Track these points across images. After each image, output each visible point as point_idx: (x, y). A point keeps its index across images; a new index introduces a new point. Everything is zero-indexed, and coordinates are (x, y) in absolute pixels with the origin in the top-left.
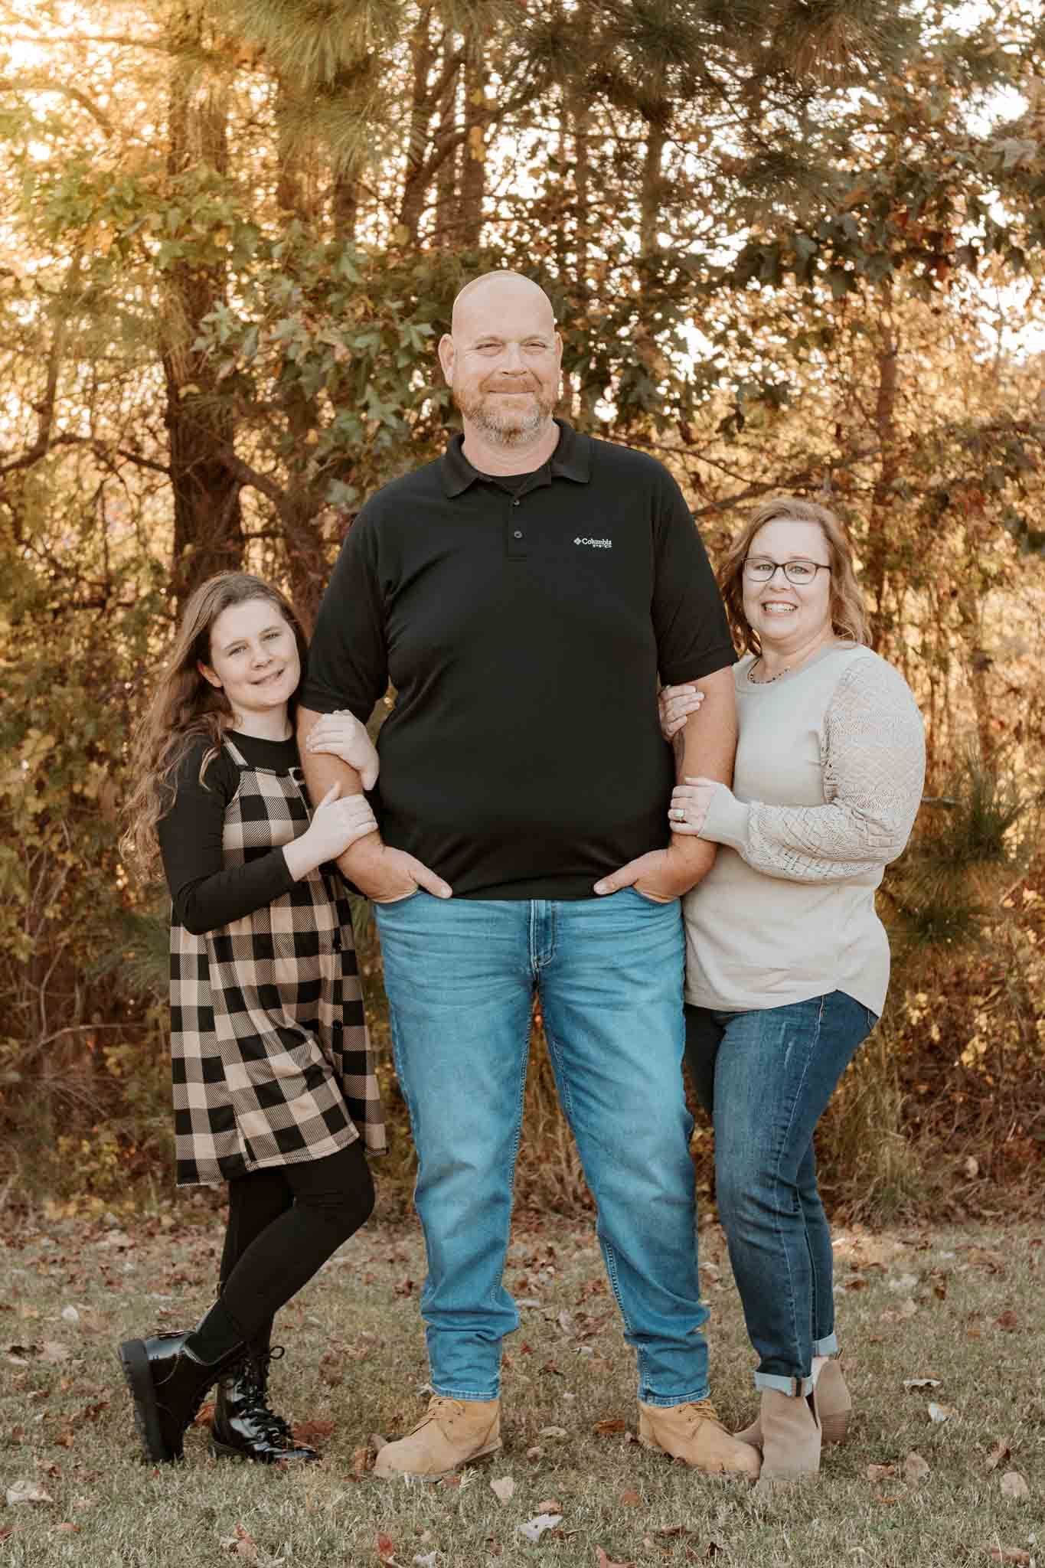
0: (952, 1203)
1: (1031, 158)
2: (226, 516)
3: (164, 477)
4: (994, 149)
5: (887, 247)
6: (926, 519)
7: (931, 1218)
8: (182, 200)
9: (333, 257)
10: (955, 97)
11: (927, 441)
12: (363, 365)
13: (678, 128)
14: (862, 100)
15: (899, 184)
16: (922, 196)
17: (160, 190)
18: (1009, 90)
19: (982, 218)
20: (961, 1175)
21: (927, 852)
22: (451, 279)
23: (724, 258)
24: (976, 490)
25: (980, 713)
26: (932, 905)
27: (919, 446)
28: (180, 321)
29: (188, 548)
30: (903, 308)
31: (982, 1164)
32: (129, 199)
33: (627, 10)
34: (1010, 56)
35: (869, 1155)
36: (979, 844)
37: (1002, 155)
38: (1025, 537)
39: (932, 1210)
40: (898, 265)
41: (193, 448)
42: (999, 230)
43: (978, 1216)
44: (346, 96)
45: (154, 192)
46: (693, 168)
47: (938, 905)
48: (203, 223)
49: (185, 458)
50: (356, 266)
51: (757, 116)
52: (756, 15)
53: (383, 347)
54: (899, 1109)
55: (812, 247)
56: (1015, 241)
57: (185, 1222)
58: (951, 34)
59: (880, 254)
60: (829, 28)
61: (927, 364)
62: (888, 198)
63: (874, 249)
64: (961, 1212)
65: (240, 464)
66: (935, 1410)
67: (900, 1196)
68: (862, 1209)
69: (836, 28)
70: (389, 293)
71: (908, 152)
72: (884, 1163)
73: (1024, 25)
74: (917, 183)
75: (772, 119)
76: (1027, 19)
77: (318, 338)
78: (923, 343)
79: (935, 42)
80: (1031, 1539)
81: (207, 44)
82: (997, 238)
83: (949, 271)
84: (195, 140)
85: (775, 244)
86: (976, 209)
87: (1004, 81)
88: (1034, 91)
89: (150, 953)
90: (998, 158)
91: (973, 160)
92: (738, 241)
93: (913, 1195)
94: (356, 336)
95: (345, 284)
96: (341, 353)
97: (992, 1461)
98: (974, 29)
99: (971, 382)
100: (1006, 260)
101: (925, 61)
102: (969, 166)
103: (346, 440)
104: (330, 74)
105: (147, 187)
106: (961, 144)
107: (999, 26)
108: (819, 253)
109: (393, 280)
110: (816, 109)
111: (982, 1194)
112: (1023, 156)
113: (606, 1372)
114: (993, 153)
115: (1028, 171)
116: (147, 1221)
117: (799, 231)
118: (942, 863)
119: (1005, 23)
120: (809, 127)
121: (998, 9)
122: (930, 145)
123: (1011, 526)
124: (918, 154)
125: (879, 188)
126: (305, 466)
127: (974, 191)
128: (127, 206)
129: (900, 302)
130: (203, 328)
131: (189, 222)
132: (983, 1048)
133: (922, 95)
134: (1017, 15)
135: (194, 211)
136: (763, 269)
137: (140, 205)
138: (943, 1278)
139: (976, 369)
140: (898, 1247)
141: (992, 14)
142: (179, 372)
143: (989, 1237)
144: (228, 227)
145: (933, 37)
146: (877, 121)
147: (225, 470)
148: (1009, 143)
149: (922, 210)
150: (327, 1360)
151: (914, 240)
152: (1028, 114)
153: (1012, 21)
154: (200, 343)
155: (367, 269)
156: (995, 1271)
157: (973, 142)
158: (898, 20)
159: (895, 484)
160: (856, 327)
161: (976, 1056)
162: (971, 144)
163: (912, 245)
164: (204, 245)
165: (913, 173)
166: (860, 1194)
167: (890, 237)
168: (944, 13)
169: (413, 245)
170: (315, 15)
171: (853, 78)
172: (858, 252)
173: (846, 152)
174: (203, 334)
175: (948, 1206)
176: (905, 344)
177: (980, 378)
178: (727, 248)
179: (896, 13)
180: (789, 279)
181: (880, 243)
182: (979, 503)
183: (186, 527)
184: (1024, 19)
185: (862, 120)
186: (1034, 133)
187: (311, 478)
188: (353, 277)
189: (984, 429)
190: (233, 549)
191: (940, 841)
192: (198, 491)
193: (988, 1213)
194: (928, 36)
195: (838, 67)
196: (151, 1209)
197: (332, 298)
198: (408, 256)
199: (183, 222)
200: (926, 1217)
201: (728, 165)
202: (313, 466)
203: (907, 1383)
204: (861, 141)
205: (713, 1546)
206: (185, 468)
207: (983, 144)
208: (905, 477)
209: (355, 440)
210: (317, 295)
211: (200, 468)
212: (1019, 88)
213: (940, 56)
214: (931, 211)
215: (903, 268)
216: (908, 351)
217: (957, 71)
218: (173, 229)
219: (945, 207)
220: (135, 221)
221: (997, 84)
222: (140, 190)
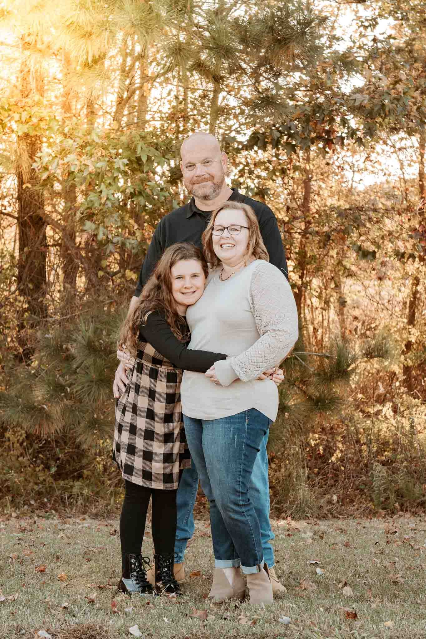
0: (326, 512)
1: (366, 102)
2: (41, 237)
3: (16, 221)
4: (351, 98)
5: (308, 136)
6: (322, 244)
7: (318, 518)
8: (27, 108)
9: (89, 133)
10: (337, 77)
11: (323, 214)
12: (100, 176)
13: (227, 86)
14: (300, 77)
15: (314, 111)
16: (323, 116)
17: (19, 104)
18: (358, 75)
19: (346, 125)
20: (330, 502)
21: (319, 375)
22: (136, 142)
23: (244, 138)
24: (342, 234)
25: (342, 328)
26: (320, 395)
27: (320, 215)
28: (26, 156)
29: (26, 249)
30: (314, 162)
31: (339, 498)
32: (6, 107)
33: (208, 38)
34: (359, 61)
35: (294, 493)
36: (339, 372)
37: (355, 100)
38: (361, 253)
39: (318, 514)
40: (313, 143)
41: (28, 209)
42: (353, 130)
43: (337, 518)
44: (95, 68)
45: (17, 105)
46: (233, 102)
47: (323, 395)
48: (36, 118)
49: (24, 213)
50: (98, 136)
51: (258, 81)
52: (260, 42)
53: (108, 169)
54: (306, 474)
55: (278, 135)
56: (359, 134)
57: (21, 516)
58: (336, 52)
59: (306, 138)
60: (288, 47)
61: (323, 186)
62: (309, 116)
63: (303, 137)
64: (330, 516)
65: (47, 216)
66: (318, 570)
67: (307, 509)
68: (291, 514)
69: (291, 47)
70: (111, 147)
71: (317, 98)
72: (300, 496)
73: (365, 49)
74: (321, 110)
75: (264, 84)
76: (366, 47)
77: (83, 162)
78: (322, 177)
79: (329, 55)
80: (354, 606)
81: (39, 46)
82: (352, 133)
83: (333, 145)
84: (33, 85)
85: (264, 133)
86: (344, 122)
87: (357, 72)
88: (367, 76)
89: (8, 407)
90: (353, 102)
91: (343, 102)
92: (249, 132)
93: (311, 509)
94: (97, 163)
95: (94, 143)
96: (91, 169)
97: (340, 586)
98: (345, 50)
99: (341, 194)
100: (356, 142)
101: (325, 62)
102: (341, 104)
103: (93, 204)
104: (90, 60)
105: (14, 103)
106: (339, 95)
107: (355, 50)
108: (281, 137)
109: (113, 142)
110: (281, 81)
111: (338, 510)
112: (362, 101)
113: (193, 558)
114: (352, 100)
115: (365, 107)
116: (6, 514)
117: (273, 128)
118: (325, 379)
119: (357, 48)
120: (278, 87)
121: (354, 42)
122: (326, 96)
123: (355, 248)
124: (322, 99)
125: (306, 112)
126: (75, 215)
127: (344, 114)
128: (5, 110)
129: (313, 160)
130: (37, 159)
131: (30, 117)
132: (340, 455)
133: (324, 76)
134: (362, 45)
135: (32, 113)
136: (259, 143)
137: (11, 110)
138: (323, 533)
139: (343, 189)
140: (305, 524)
141: (352, 45)
142: (26, 177)
143: (340, 523)
144: (46, 120)
145: (329, 53)
146: (306, 86)
147: (41, 219)
148: (358, 96)
149: (323, 121)
150: (85, 553)
151: (319, 133)
152: (366, 85)
153: (360, 47)
154: (35, 165)
155: (102, 137)
156: (343, 531)
157: (344, 95)
158: (315, 45)
159: (310, 230)
160: (296, 168)
161: (337, 458)
162: (343, 96)
163: (318, 135)
164: (36, 127)
165: (319, 106)
166: (290, 508)
167: (310, 132)
168: (333, 44)
169: (120, 129)
170: (85, 35)
171: (296, 68)
172: (297, 137)
173: (293, 98)
174: (35, 161)
175: (325, 514)
176: (315, 178)
177: (344, 192)
178: (245, 134)
179: (314, 42)
180: (269, 147)
181: (306, 134)
182: (343, 239)
183: (24, 241)
184: (365, 47)
185: (299, 85)
186: (367, 92)
187: (78, 219)
188: (97, 140)
189: (346, 210)
190: (44, 250)
191: (324, 370)
192: (30, 227)
193: (341, 517)
194: (327, 53)
195: (291, 64)
196: (7, 510)
197: (88, 148)
198: (118, 134)
199: (28, 117)
200: (316, 517)
201: (246, 101)
202: (78, 215)
203: (308, 562)
204: (299, 94)
205: (236, 606)
206: (24, 217)
207: (347, 96)
208: (314, 228)
209: (96, 205)
210: (82, 147)
211: (31, 217)
212: (362, 74)
213: (331, 60)
214: (326, 121)
215: (315, 144)
216: (316, 180)
217: (338, 67)
218: (23, 119)
219: (332, 120)
220: (9, 116)
221: (354, 73)
222: (11, 104)
